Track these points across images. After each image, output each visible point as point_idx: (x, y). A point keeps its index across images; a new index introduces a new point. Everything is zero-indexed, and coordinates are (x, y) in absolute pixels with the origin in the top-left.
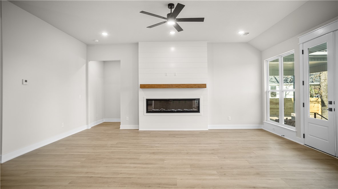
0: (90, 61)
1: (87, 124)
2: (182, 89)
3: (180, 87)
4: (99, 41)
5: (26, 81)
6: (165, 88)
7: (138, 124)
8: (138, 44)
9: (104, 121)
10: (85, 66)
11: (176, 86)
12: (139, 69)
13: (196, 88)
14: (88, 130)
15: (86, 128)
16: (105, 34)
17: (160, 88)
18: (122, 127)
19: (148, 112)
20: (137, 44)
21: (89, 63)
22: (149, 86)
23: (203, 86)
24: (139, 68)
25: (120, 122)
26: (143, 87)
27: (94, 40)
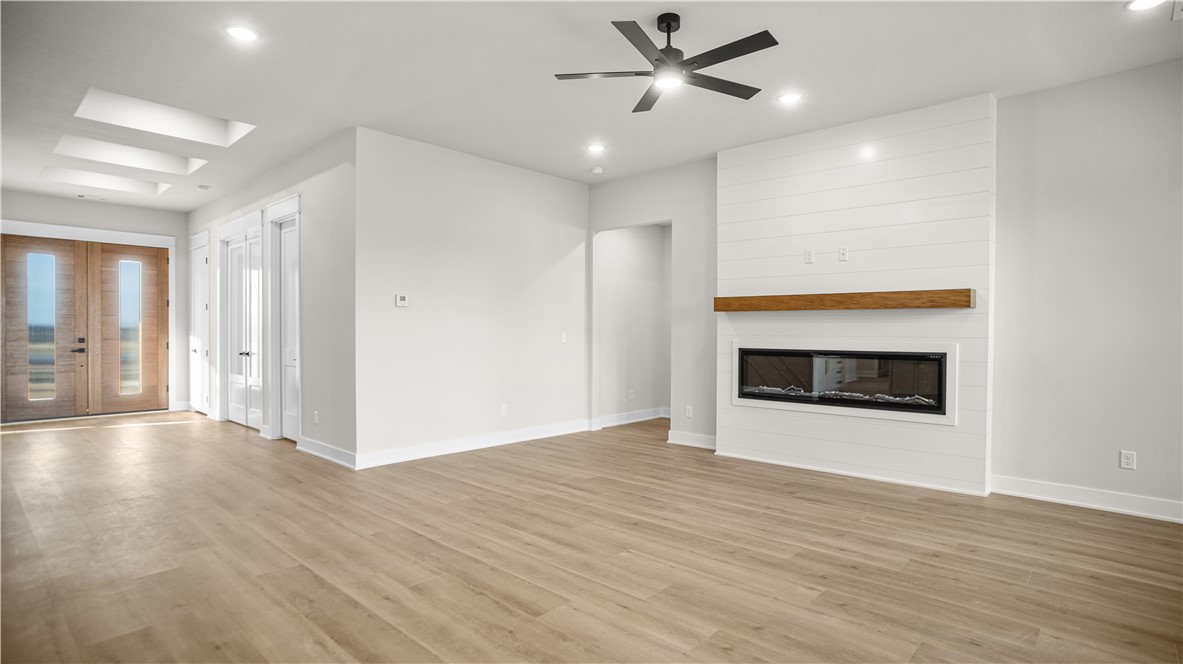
0: (597, 232)
1: (590, 417)
2: (860, 311)
3: (853, 306)
4: (604, 169)
5: (403, 299)
6: (796, 309)
7: (715, 434)
8: (716, 158)
9: (662, 416)
10: (582, 246)
11: (837, 301)
12: (719, 245)
13: (919, 307)
14: (590, 433)
15: (585, 428)
16: (596, 149)
17: (778, 310)
18: (675, 437)
19: (743, 395)
20: (713, 159)
21: (594, 238)
22: (743, 302)
23: (960, 299)
24: (719, 239)
25: (669, 419)
26: (724, 305)
27: (591, 170)
